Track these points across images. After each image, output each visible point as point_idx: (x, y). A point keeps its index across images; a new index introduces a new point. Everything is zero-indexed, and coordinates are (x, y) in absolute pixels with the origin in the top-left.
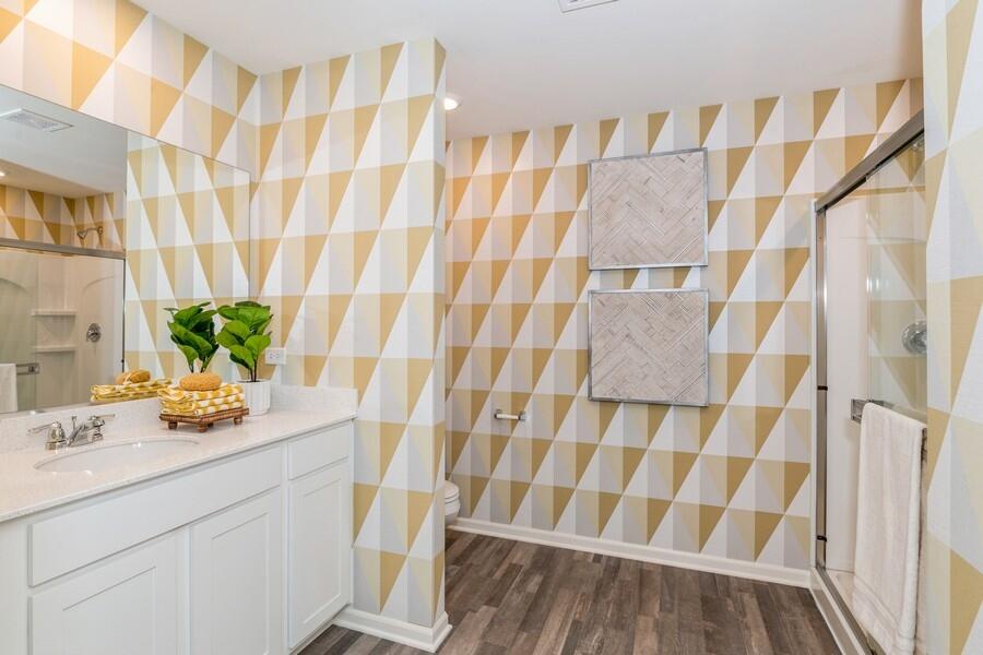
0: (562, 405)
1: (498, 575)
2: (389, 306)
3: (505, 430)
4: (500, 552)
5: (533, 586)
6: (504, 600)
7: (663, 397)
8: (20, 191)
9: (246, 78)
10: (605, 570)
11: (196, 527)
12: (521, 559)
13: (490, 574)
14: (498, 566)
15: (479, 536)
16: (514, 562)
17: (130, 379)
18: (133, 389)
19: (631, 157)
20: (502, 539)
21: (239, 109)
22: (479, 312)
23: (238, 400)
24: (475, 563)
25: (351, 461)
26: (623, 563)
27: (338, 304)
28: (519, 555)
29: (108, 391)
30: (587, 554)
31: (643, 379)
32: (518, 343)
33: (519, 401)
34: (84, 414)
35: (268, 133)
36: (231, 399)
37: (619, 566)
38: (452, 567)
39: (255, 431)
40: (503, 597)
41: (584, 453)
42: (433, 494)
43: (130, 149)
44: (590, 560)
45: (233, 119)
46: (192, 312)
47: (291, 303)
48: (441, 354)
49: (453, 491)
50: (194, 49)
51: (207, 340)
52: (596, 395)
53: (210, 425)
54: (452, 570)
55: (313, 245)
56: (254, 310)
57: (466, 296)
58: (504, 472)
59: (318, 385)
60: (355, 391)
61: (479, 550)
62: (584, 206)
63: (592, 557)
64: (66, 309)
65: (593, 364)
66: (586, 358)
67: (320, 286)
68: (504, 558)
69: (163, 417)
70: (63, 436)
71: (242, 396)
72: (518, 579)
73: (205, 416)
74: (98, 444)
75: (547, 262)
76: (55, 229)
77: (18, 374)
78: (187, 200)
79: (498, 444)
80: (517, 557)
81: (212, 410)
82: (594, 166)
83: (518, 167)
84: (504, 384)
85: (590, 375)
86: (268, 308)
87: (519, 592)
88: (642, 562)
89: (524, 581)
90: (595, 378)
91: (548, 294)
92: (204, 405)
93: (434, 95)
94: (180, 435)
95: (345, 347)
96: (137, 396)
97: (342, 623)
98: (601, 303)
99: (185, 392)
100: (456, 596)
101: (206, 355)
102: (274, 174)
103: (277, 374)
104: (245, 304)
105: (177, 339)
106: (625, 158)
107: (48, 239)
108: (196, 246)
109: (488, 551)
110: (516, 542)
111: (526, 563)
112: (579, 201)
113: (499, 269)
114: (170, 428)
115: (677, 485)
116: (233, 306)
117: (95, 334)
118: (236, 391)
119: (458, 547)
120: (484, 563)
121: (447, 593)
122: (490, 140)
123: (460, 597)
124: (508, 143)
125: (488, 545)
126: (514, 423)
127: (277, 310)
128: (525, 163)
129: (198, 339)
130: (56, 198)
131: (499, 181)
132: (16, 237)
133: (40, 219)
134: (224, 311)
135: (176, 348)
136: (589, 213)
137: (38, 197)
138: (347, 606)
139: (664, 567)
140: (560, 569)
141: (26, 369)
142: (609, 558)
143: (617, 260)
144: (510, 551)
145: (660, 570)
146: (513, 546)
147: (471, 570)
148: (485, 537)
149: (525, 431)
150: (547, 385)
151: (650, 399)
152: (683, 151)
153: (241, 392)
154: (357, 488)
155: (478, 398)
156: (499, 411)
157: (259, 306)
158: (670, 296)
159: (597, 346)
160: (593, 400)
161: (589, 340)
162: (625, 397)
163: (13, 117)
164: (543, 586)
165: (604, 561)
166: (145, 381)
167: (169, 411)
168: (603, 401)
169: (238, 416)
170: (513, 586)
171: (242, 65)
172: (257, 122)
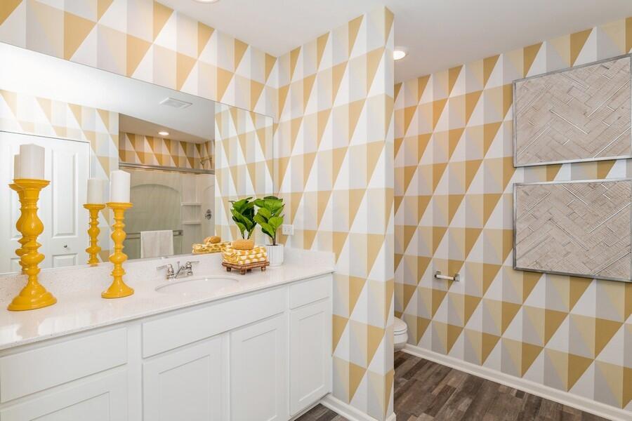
0: (490, 272)
1: (436, 392)
2: (355, 197)
3: (443, 287)
4: (438, 374)
5: (464, 405)
6: (440, 412)
7: (585, 271)
8: (176, 141)
9: (270, 60)
10: (526, 405)
11: (233, 333)
12: (455, 382)
13: (430, 390)
14: (437, 384)
15: (423, 359)
16: (449, 384)
17: (210, 241)
18: (211, 247)
19: (553, 73)
20: (441, 365)
21: (236, 68)
22: (423, 201)
23: (263, 256)
24: (419, 379)
25: (331, 299)
26: (543, 403)
27: (323, 196)
28: (453, 379)
29: (199, 248)
30: (510, 389)
31: (565, 255)
32: (454, 224)
33: (454, 266)
34: (184, 260)
35: (283, 92)
36: (259, 255)
37: (539, 404)
38: (401, 379)
39: (274, 276)
40: (439, 409)
41: (509, 311)
42: (385, 330)
43: (216, 113)
44: (514, 394)
45: (232, 74)
46: (242, 203)
47: (296, 196)
48: (391, 230)
49: (402, 327)
50: (240, 46)
51: (250, 220)
52: (520, 265)
53: (249, 271)
54: (402, 381)
55: (308, 159)
56: (273, 201)
57: (413, 190)
58: (442, 316)
59: (312, 249)
60: (334, 255)
61: (422, 370)
62: (509, 117)
63: (515, 392)
64: (197, 202)
65: (517, 242)
66: (512, 237)
67: (312, 186)
68: (441, 380)
69: (224, 264)
70: (173, 272)
71: (265, 254)
72: (451, 398)
73: (244, 265)
74: (190, 278)
75: (478, 163)
76: (192, 160)
77: (174, 236)
78: (242, 138)
79: (438, 297)
80: (451, 381)
81: (248, 262)
82: (518, 84)
83: (454, 93)
84: (443, 253)
85: (515, 249)
86: (282, 200)
87: (452, 408)
88: (562, 405)
89: (456, 401)
90: (519, 253)
91: (478, 187)
92: (244, 259)
93: (385, 47)
94: (233, 276)
95: (327, 225)
96: (213, 251)
97: (325, 403)
98: (525, 193)
99: (234, 250)
100: (404, 401)
101: (250, 228)
102: (287, 117)
103: (289, 241)
104: (270, 198)
105: (236, 219)
106: (548, 74)
107: (189, 166)
108: (247, 164)
109: (429, 372)
110: (451, 369)
111: (459, 387)
112: (505, 114)
113: (438, 170)
114: (228, 271)
115: (600, 347)
116: (263, 199)
117: (209, 215)
118: (262, 251)
119: (406, 366)
120: (426, 381)
121: (396, 399)
122: (431, 77)
123: (407, 402)
124: (446, 76)
125: (429, 367)
126: (450, 282)
127: (287, 201)
128: (460, 89)
129: (246, 219)
130: (191, 144)
131: (438, 107)
132: (158, 165)
133: (185, 155)
134: (258, 202)
135: (234, 223)
136: (514, 123)
137: (184, 144)
138: (328, 393)
139: (584, 414)
140: (486, 397)
141: (177, 233)
142: (531, 396)
143: (539, 157)
144: (446, 375)
145: (580, 415)
146: (449, 372)
147: (415, 384)
148: (428, 361)
149: (459, 288)
150: (477, 255)
151: (572, 272)
152: (608, 60)
153: (265, 251)
154: (335, 318)
155: (423, 262)
156: (439, 273)
157: (277, 199)
158: (594, 186)
159: (520, 227)
160: (517, 270)
161: (514, 222)
162: (547, 269)
163: (166, 103)
164: (472, 407)
165: (526, 397)
166: (217, 242)
167: (227, 261)
168: (526, 271)
169: (263, 266)
170: (447, 403)
171: (268, 52)
172: (277, 86)
